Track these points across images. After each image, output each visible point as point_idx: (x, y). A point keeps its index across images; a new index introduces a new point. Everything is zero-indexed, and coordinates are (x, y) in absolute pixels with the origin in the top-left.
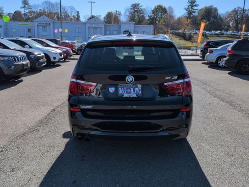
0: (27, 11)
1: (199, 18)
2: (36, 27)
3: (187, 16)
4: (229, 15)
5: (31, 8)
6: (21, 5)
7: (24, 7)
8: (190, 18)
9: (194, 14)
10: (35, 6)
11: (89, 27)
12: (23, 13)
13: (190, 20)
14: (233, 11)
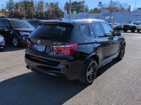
0: (101, 7)
2: (101, 16)
5: (102, 6)
6: (98, 4)
7: (99, 5)
10: (105, 5)
11: (133, 15)
12: (98, 9)
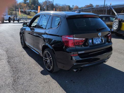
1: (30, 4)
3: (24, 2)
4: (44, 3)
8: (25, 4)
9: (27, 1)
13: (26, 5)
14: (45, 2)
